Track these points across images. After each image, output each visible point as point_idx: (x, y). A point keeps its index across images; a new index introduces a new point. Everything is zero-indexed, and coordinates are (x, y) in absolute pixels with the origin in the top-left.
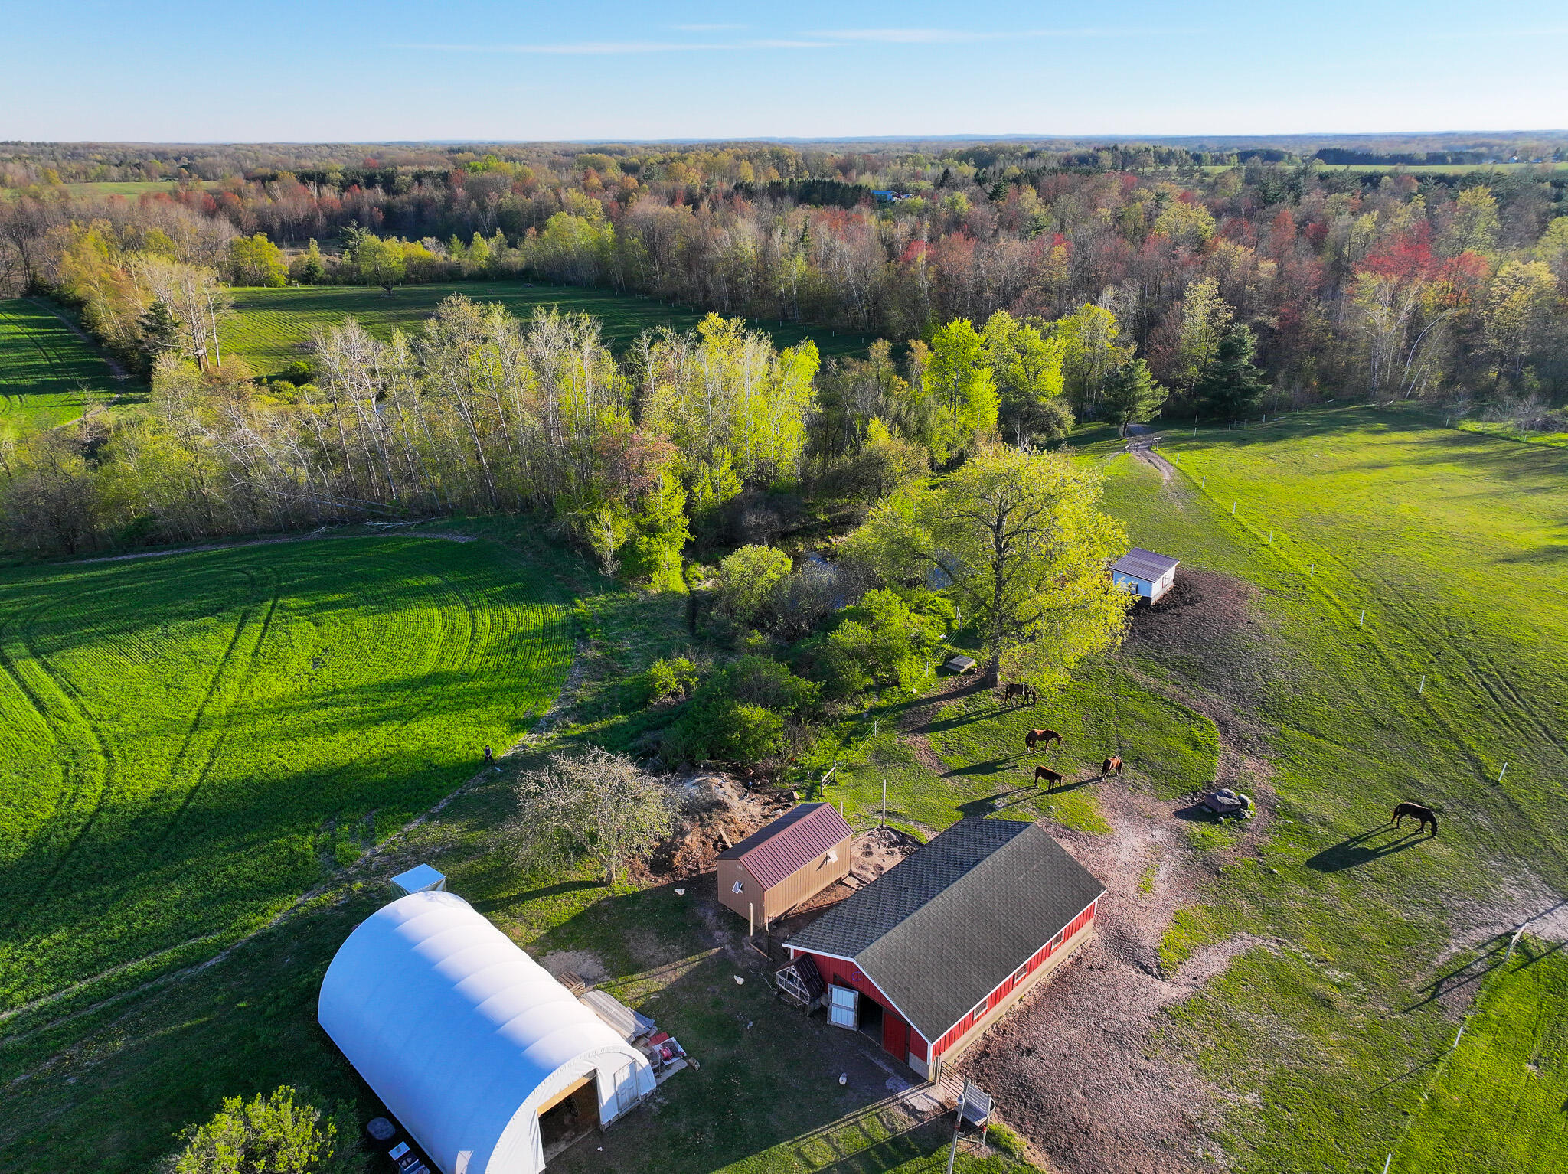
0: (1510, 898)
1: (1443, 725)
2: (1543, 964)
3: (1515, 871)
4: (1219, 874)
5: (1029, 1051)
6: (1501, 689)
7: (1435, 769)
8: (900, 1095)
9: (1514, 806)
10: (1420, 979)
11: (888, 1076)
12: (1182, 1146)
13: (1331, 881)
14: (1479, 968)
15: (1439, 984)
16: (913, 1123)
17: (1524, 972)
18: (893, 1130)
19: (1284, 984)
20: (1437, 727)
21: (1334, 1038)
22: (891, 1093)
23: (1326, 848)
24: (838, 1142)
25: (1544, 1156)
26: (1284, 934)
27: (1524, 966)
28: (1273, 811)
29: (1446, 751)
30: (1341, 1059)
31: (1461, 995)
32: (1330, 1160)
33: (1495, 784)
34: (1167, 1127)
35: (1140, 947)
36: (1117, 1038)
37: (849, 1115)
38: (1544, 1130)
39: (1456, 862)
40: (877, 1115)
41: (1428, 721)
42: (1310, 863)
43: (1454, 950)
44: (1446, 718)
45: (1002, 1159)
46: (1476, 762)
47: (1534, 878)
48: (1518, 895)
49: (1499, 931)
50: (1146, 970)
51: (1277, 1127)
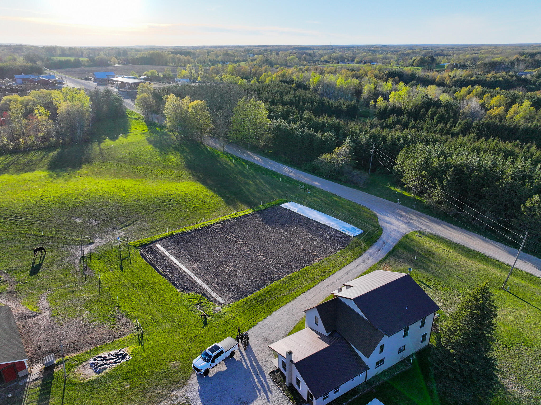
0: (74, 252)
1: (15, 232)
2: (92, 257)
3: (68, 248)
4: (16, 292)
5: (40, 347)
6: (16, 218)
7: (26, 242)
8: (28, 381)
9: (52, 237)
10: (80, 275)
11: (18, 384)
12: (89, 328)
13: (40, 274)
14: (85, 265)
15: (83, 273)
16: (40, 381)
17: (92, 260)
18: (38, 386)
19: (62, 295)
20: (14, 234)
21: (82, 294)
22: (25, 384)
23: (30, 270)
24: (31, 401)
25: (129, 279)
26: (49, 289)
27: (90, 260)
28: (6, 273)
29: (24, 237)
30: (89, 295)
31: (89, 271)
32: (109, 307)
33: (43, 236)
34: (82, 329)
35: (28, 314)
36: (51, 329)
37: (24, 397)
38: (124, 276)
39: (56, 254)
40: (30, 389)
41: (10, 234)
42: (31, 275)
43: (78, 266)
44: (14, 231)
45: (68, 362)
46: (33, 235)
47: (72, 246)
48: (74, 250)
49: (80, 258)
50: (36, 316)
51: (96, 312)
